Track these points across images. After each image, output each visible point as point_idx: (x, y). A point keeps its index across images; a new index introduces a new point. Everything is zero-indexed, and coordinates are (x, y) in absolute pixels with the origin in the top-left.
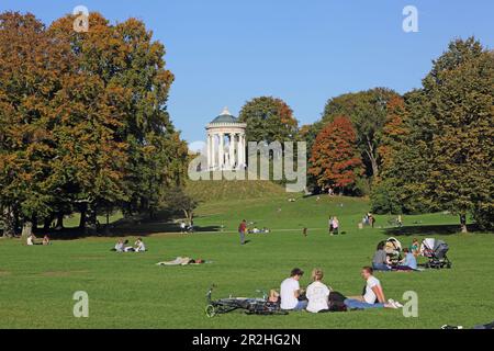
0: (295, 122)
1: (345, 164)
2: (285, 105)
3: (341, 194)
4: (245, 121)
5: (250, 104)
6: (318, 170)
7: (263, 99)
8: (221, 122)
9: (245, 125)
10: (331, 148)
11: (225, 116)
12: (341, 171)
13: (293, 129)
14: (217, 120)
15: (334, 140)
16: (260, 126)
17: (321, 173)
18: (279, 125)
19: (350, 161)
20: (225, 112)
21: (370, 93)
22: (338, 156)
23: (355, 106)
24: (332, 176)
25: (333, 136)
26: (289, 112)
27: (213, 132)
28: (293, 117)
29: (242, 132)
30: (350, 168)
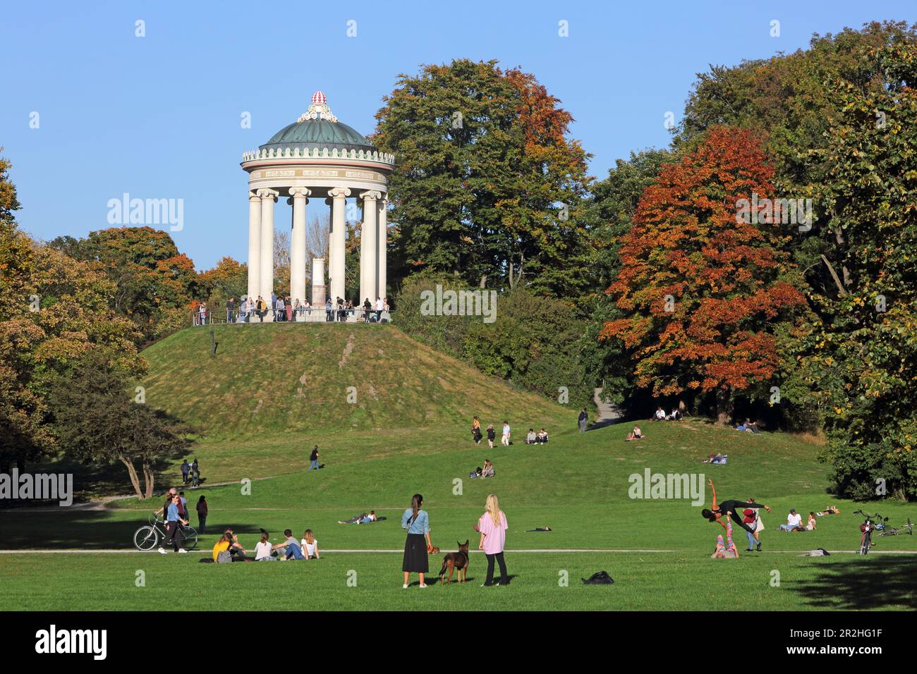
0: (578, 159)
1: (739, 308)
2: (542, 95)
3: (723, 418)
4: (393, 146)
5: (415, 87)
6: (640, 325)
7: (464, 70)
8: (301, 144)
9: (388, 159)
10: (688, 245)
11: (316, 124)
12: (724, 333)
13: (569, 183)
14: (287, 137)
15: (703, 215)
16: (448, 167)
17: (652, 338)
18: (516, 167)
19: (762, 298)
20: (319, 111)
21: (847, 43)
22: (716, 274)
23: (790, 92)
24: (690, 350)
25: (698, 198)
26: (554, 120)
27: (267, 181)
28: (568, 138)
29: (374, 186)
30: (759, 321)
